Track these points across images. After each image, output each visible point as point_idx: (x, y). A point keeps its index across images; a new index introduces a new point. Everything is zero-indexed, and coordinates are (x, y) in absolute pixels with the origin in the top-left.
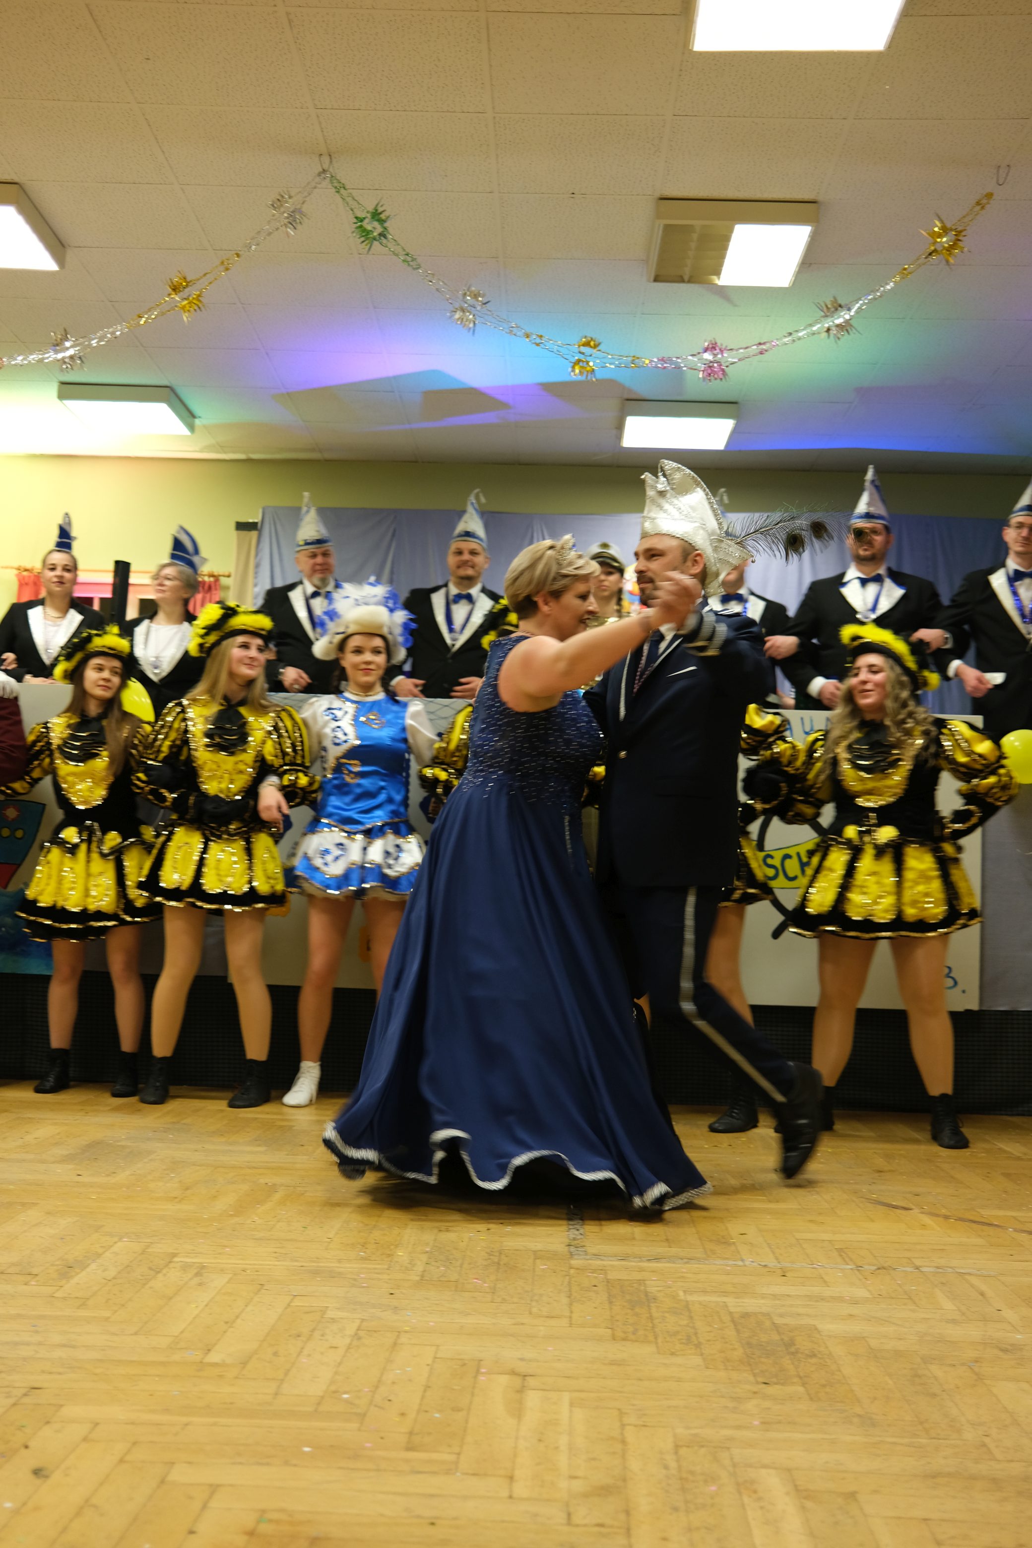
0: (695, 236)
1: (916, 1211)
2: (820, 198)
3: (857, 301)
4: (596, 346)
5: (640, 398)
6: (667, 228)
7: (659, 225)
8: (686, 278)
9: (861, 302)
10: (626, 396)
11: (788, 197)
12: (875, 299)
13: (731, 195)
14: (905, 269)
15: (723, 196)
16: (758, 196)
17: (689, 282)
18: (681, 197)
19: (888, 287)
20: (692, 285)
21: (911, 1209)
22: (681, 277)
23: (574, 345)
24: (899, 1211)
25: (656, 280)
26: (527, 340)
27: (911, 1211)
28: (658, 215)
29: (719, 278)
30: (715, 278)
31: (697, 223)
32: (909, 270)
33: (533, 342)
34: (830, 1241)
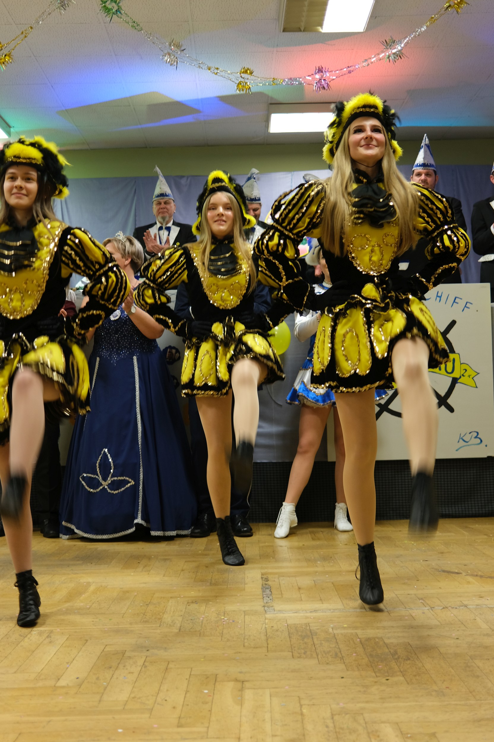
1: (464, 574)
3: (405, 38)
4: (251, 73)
5: (279, 102)
8: (302, 29)
9: (407, 39)
10: (270, 102)
12: (415, 36)
14: (432, 18)
17: (304, 31)
19: (423, 29)
20: (306, 33)
21: (461, 573)
22: (300, 28)
23: (237, 73)
24: (455, 575)
25: (284, 31)
26: (209, 71)
29: (322, 28)
30: (319, 28)
32: (435, 18)
33: (213, 72)
34: (415, 595)
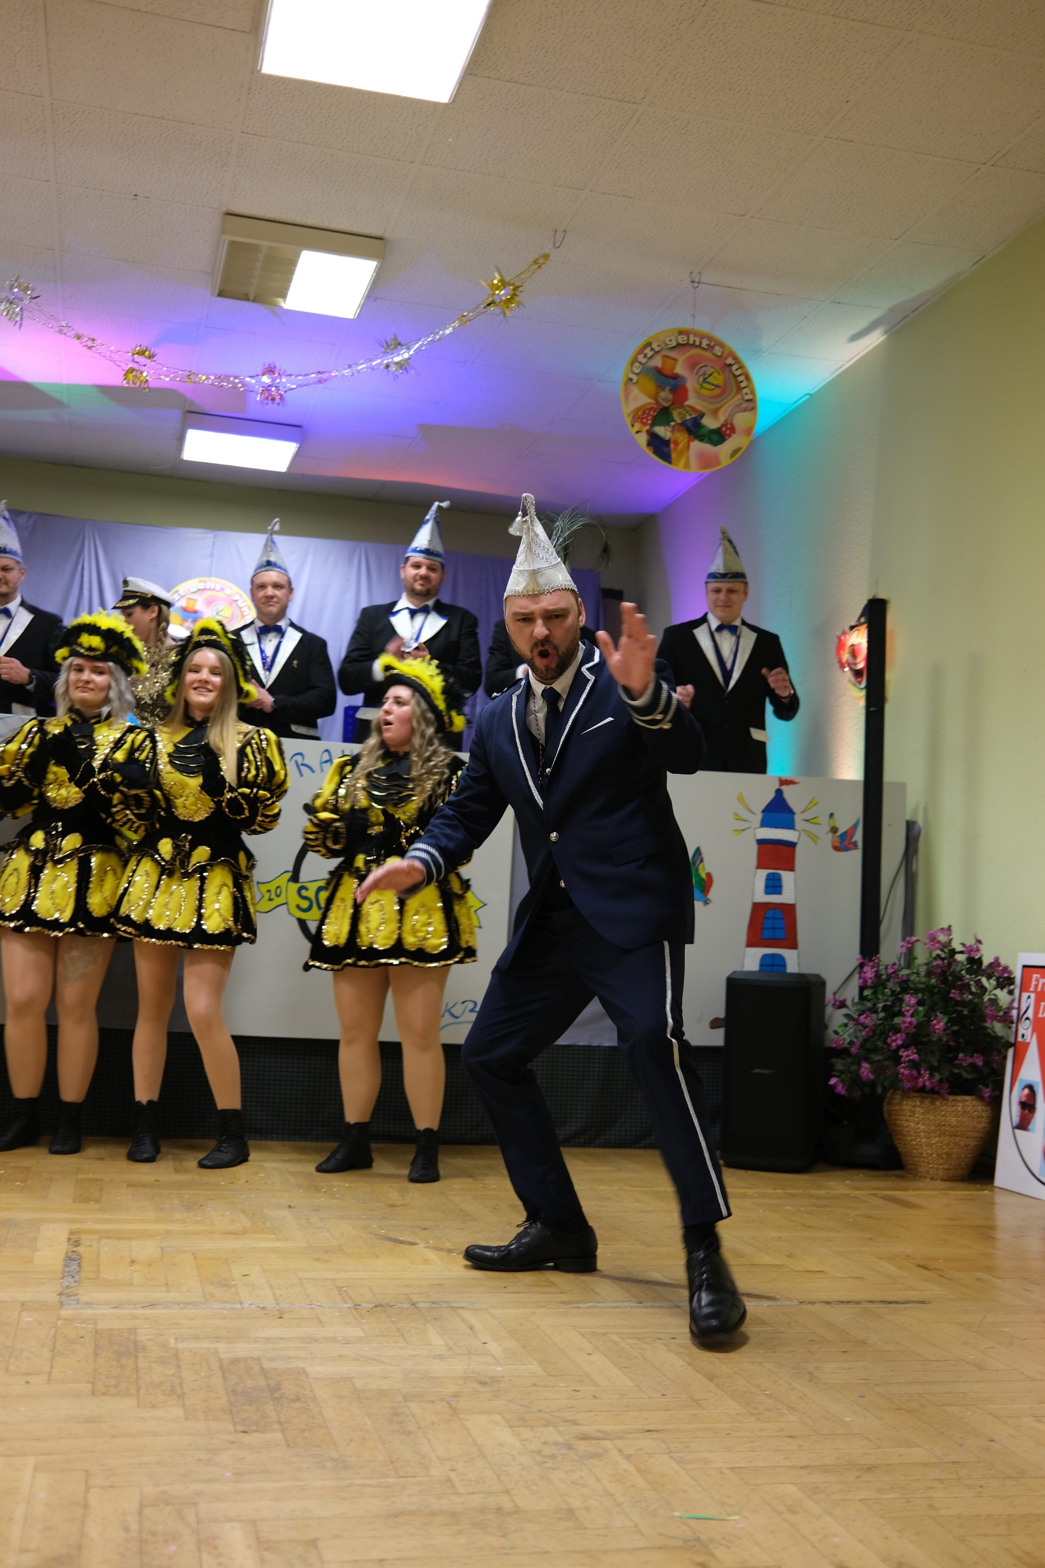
0: (261, 256)
1: (422, 1245)
2: (387, 235)
3: (416, 342)
4: (151, 357)
5: (200, 412)
6: (232, 244)
7: (225, 240)
8: (252, 297)
9: (421, 343)
10: (187, 408)
11: (355, 230)
12: (433, 341)
13: (298, 220)
14: (464, 316)
15: (290, 220)
16: (326, 225)
17: (254, 301)
18: (248, 215)
19: (447, 332)
20: (257, 305)
21: (417, 1244)
22: (247, 295)
23: (128, 352)
24: (404, 1246)
25: (220, 294)
26: (78, 341)
27: (417, 1246)
28: (224, 230)
29: (285, 301)
30: (280, 300)
31: (264, 244)
32: (468, 318)
33: (85, 344)
34: (332, 1280)
